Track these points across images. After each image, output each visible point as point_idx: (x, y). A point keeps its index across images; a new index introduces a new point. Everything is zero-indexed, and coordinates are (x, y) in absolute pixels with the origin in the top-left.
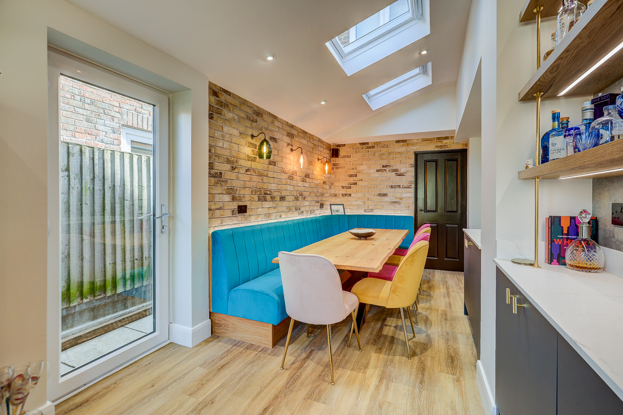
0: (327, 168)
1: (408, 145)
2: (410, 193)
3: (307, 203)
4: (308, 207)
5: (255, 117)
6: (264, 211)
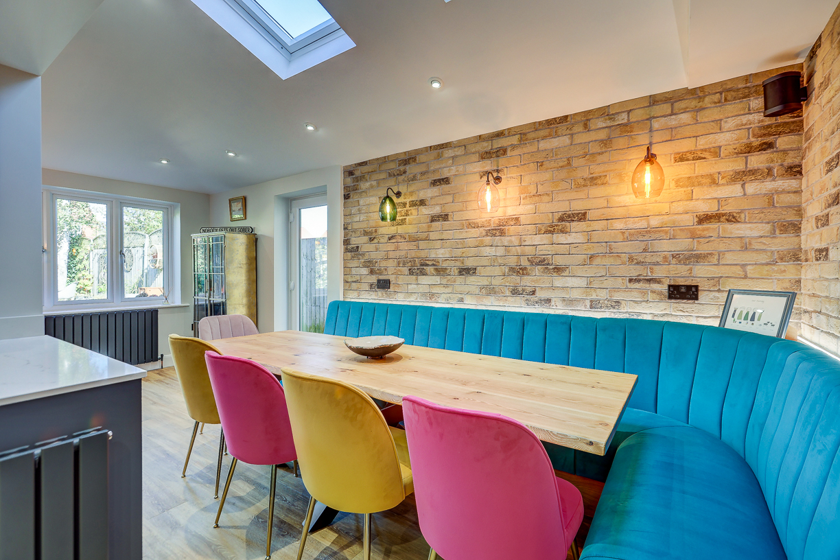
5: (402, 168)
6: (422, 289)
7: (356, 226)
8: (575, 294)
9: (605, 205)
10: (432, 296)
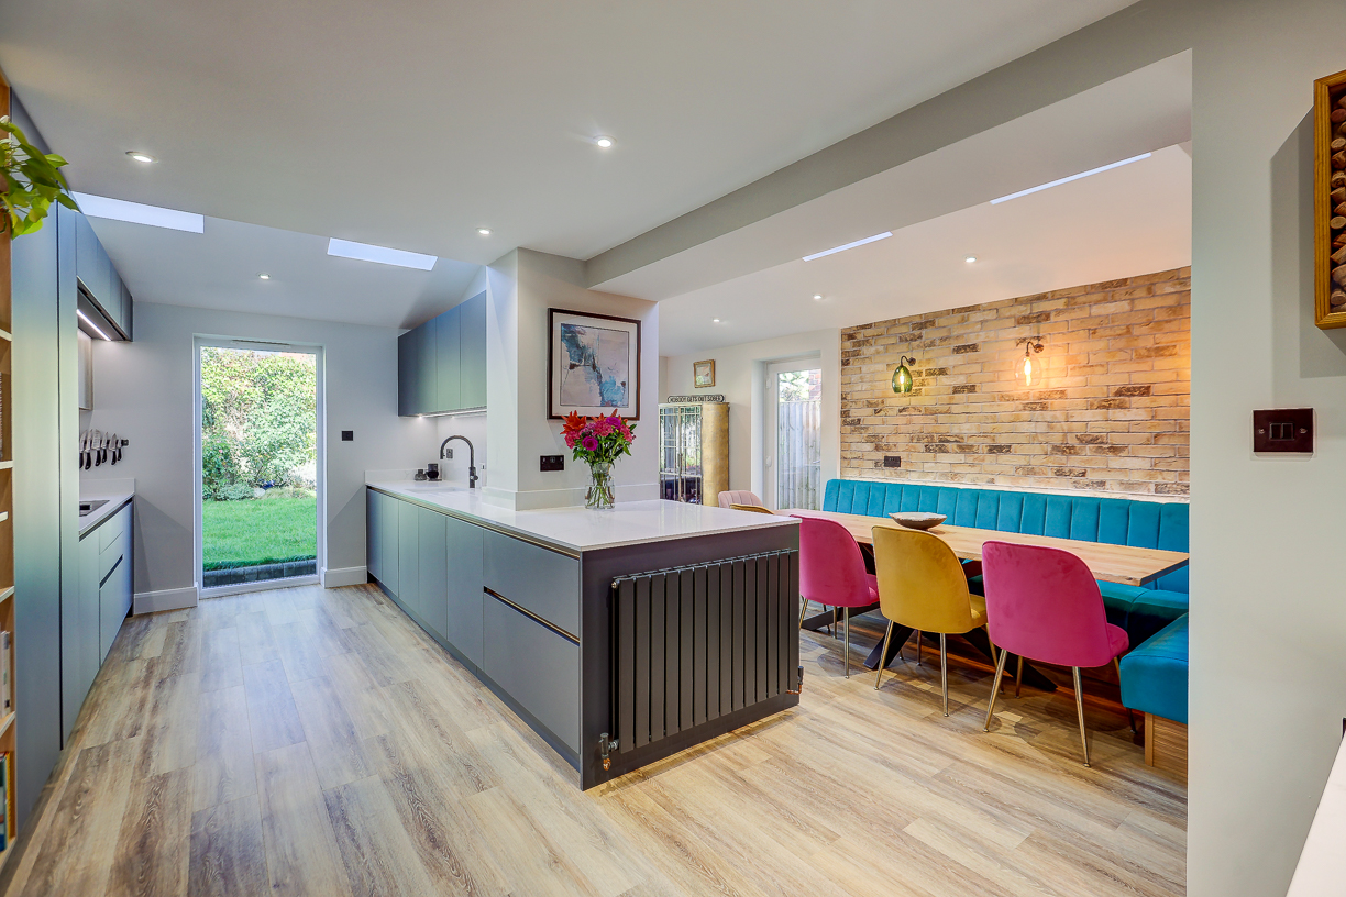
5: (917, 332)
6: (941, 468)
7: (856, 396)
8: (1136, 477)
9: (1174, 378)
10: (954, 476)
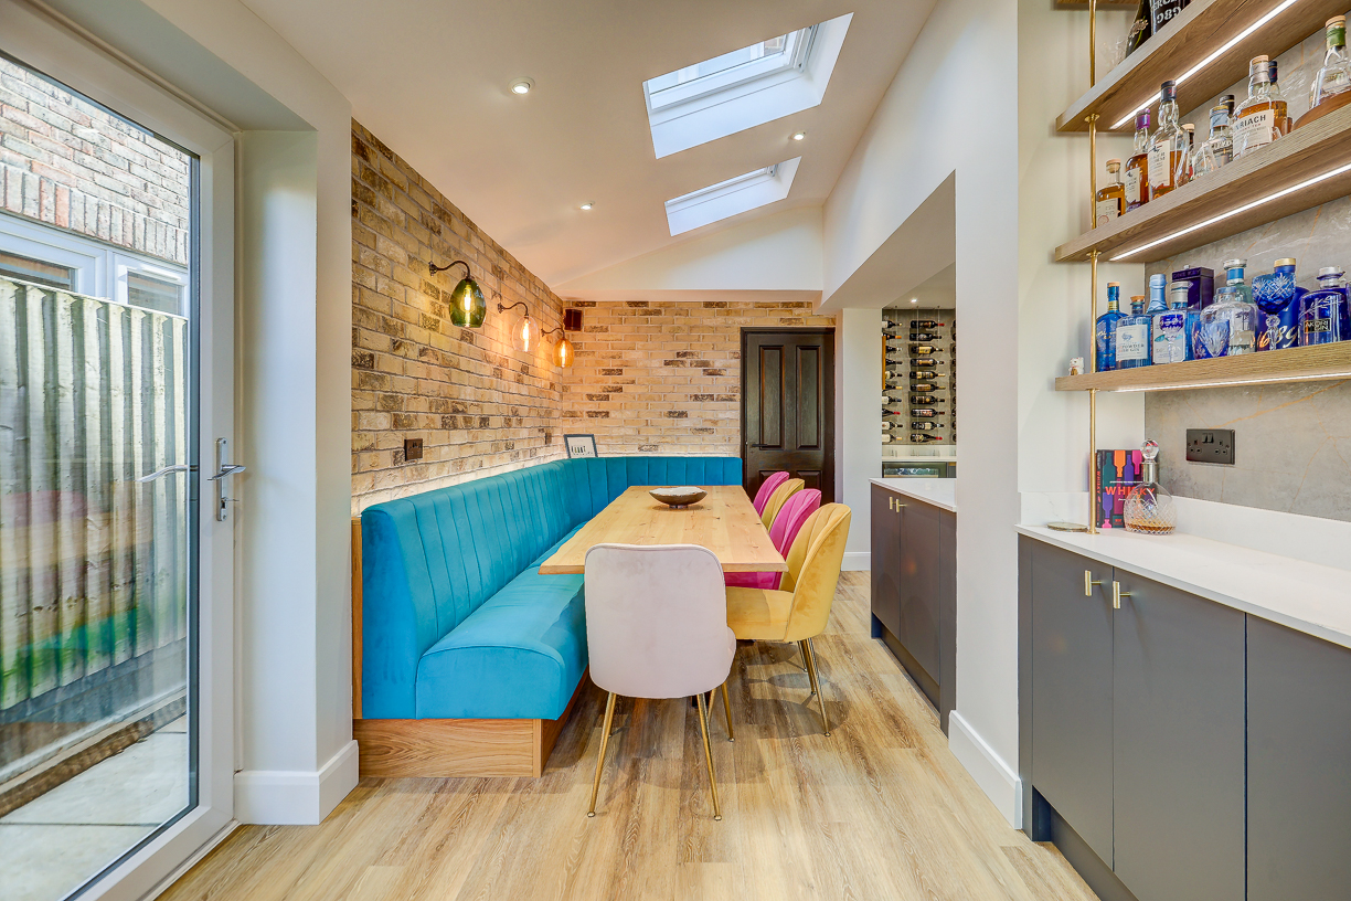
0: (563, 352)
1: (728, 313)
2: (732, 412)
3: (524, 433)
4: (526, 441)
5: (437, 221)
